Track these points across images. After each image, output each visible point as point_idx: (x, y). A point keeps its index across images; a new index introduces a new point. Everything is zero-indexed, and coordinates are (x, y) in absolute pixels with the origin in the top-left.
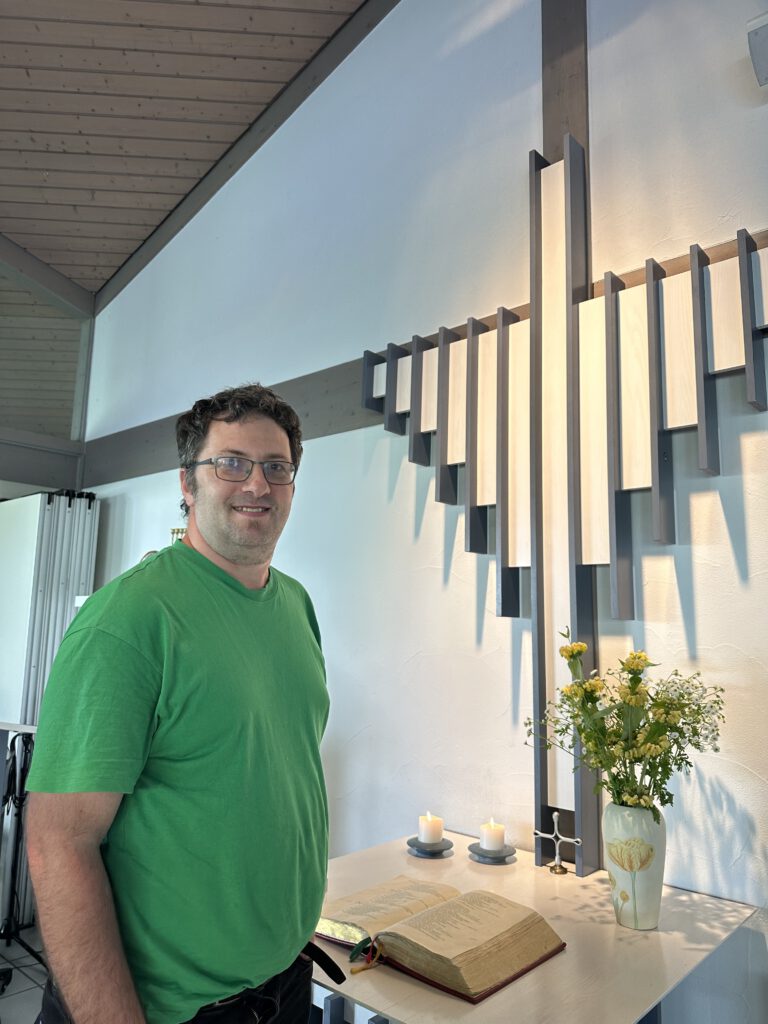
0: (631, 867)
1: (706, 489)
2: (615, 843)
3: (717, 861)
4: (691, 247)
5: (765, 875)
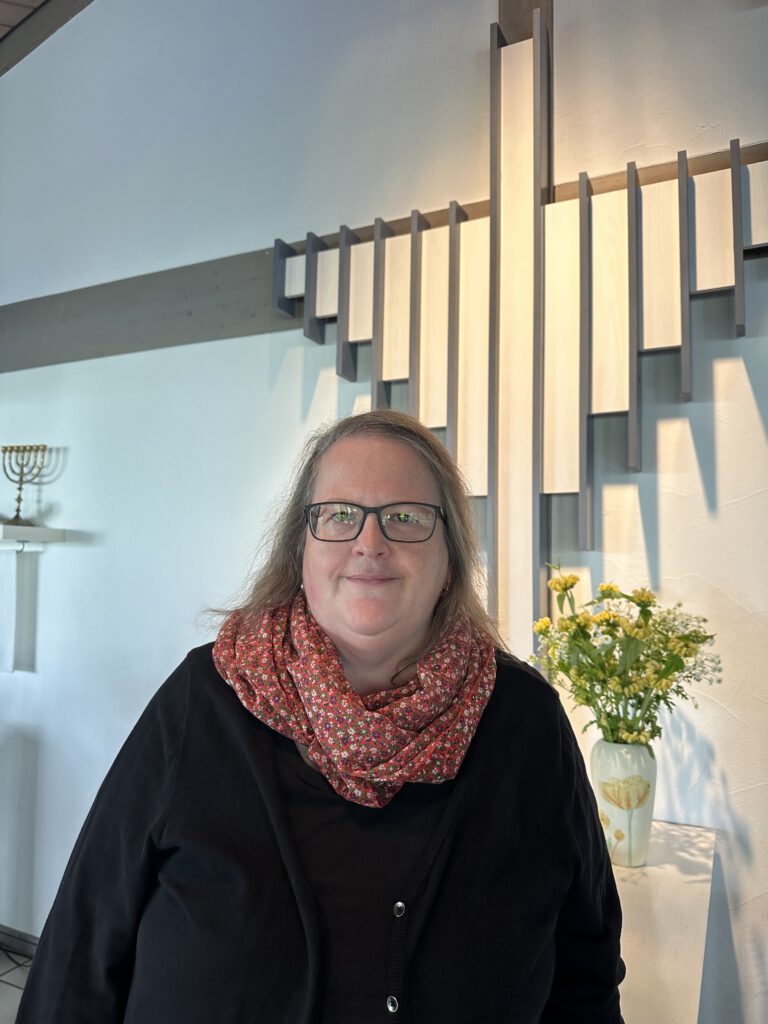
0: (629, 805)
2: (611, 782)
3: (674, 788)
4: (679, 153)
5: (722, 798)
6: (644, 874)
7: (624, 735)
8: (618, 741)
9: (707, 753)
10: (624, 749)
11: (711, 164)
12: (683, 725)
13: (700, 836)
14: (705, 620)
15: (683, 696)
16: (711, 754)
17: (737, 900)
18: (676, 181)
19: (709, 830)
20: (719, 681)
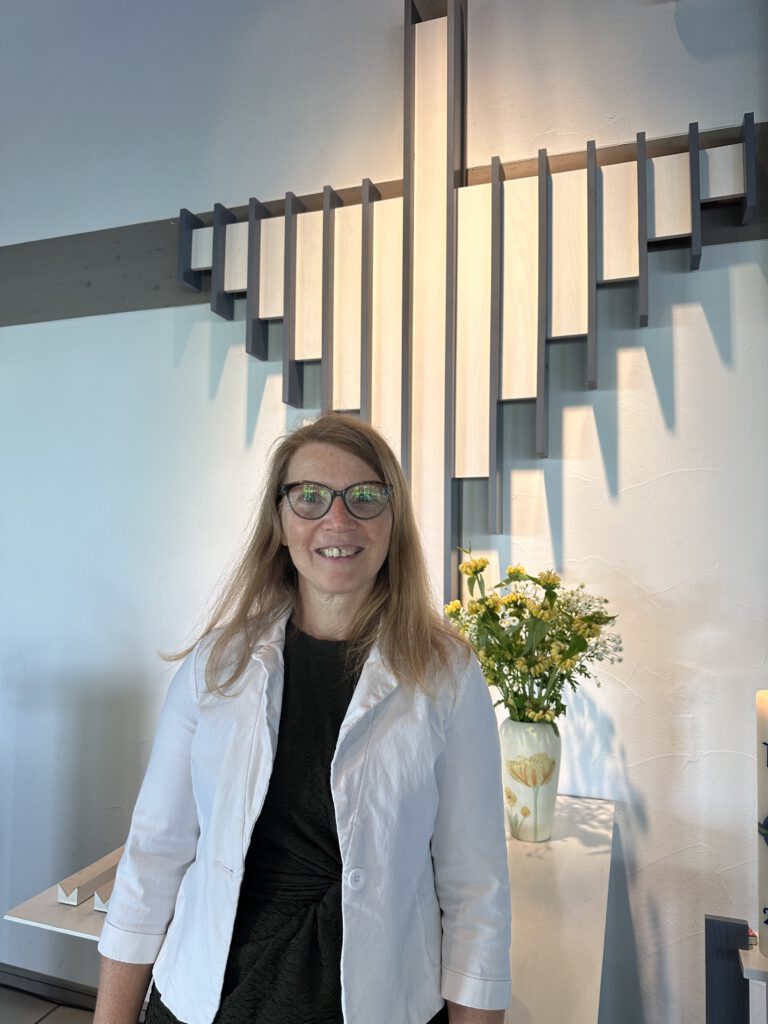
0: (535, 783)
1: (579, 403)
2: (518, 760)
3: (577, 763)
4: (588, 142)
5: (621, 771)
6: (549, 848)
7: (531, 714)
8: (525, 720)
9: (607, 728)
10: (530, 728)
11: (618, 155)
12: (585, 702)
13: (600, 808)
14: (606, 601)
15: (586, 675)
16: (611, 729)
17: (633, 866)
18: (585, 171)
19: (608, 801)
20: (620, 660)
